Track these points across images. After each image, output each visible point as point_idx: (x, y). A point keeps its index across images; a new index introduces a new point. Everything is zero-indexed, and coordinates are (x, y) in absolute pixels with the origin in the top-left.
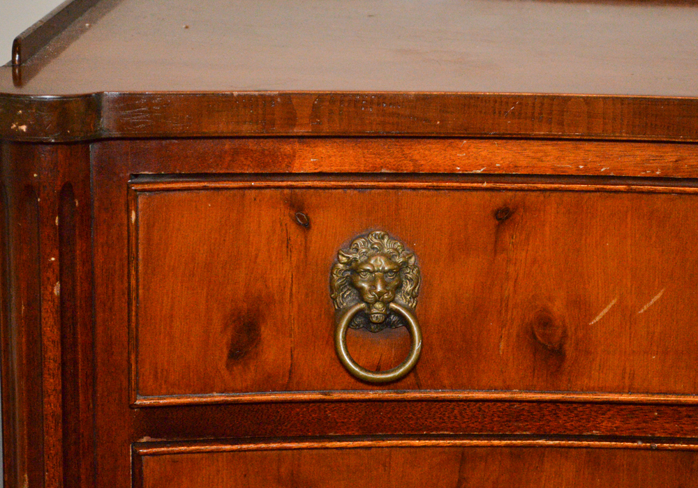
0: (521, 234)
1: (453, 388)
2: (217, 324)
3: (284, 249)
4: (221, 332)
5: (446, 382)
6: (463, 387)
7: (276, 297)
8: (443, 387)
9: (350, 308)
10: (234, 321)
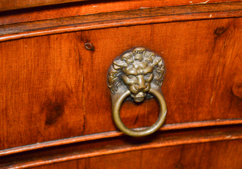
0: (230, 41)
1: (181, 122)
2: (36, 109)
3: (78, 65)
4: (40, 113)
5: (178, 120)
6: (187, 121)
7: (74, 90)
8: (176, 122)
9: (122, 94)
10: (48, 106)
